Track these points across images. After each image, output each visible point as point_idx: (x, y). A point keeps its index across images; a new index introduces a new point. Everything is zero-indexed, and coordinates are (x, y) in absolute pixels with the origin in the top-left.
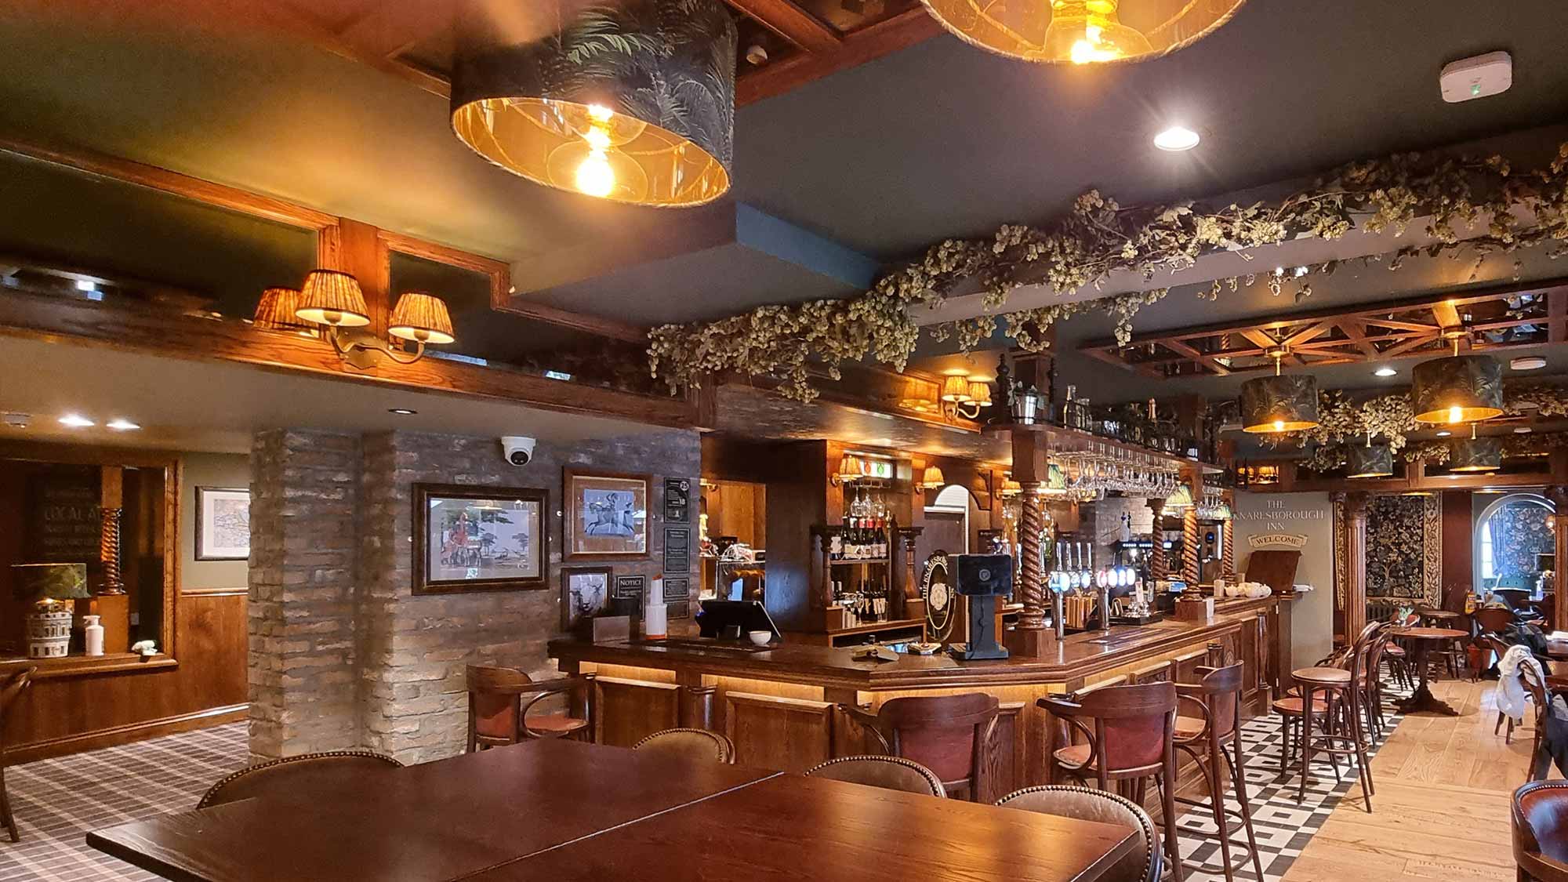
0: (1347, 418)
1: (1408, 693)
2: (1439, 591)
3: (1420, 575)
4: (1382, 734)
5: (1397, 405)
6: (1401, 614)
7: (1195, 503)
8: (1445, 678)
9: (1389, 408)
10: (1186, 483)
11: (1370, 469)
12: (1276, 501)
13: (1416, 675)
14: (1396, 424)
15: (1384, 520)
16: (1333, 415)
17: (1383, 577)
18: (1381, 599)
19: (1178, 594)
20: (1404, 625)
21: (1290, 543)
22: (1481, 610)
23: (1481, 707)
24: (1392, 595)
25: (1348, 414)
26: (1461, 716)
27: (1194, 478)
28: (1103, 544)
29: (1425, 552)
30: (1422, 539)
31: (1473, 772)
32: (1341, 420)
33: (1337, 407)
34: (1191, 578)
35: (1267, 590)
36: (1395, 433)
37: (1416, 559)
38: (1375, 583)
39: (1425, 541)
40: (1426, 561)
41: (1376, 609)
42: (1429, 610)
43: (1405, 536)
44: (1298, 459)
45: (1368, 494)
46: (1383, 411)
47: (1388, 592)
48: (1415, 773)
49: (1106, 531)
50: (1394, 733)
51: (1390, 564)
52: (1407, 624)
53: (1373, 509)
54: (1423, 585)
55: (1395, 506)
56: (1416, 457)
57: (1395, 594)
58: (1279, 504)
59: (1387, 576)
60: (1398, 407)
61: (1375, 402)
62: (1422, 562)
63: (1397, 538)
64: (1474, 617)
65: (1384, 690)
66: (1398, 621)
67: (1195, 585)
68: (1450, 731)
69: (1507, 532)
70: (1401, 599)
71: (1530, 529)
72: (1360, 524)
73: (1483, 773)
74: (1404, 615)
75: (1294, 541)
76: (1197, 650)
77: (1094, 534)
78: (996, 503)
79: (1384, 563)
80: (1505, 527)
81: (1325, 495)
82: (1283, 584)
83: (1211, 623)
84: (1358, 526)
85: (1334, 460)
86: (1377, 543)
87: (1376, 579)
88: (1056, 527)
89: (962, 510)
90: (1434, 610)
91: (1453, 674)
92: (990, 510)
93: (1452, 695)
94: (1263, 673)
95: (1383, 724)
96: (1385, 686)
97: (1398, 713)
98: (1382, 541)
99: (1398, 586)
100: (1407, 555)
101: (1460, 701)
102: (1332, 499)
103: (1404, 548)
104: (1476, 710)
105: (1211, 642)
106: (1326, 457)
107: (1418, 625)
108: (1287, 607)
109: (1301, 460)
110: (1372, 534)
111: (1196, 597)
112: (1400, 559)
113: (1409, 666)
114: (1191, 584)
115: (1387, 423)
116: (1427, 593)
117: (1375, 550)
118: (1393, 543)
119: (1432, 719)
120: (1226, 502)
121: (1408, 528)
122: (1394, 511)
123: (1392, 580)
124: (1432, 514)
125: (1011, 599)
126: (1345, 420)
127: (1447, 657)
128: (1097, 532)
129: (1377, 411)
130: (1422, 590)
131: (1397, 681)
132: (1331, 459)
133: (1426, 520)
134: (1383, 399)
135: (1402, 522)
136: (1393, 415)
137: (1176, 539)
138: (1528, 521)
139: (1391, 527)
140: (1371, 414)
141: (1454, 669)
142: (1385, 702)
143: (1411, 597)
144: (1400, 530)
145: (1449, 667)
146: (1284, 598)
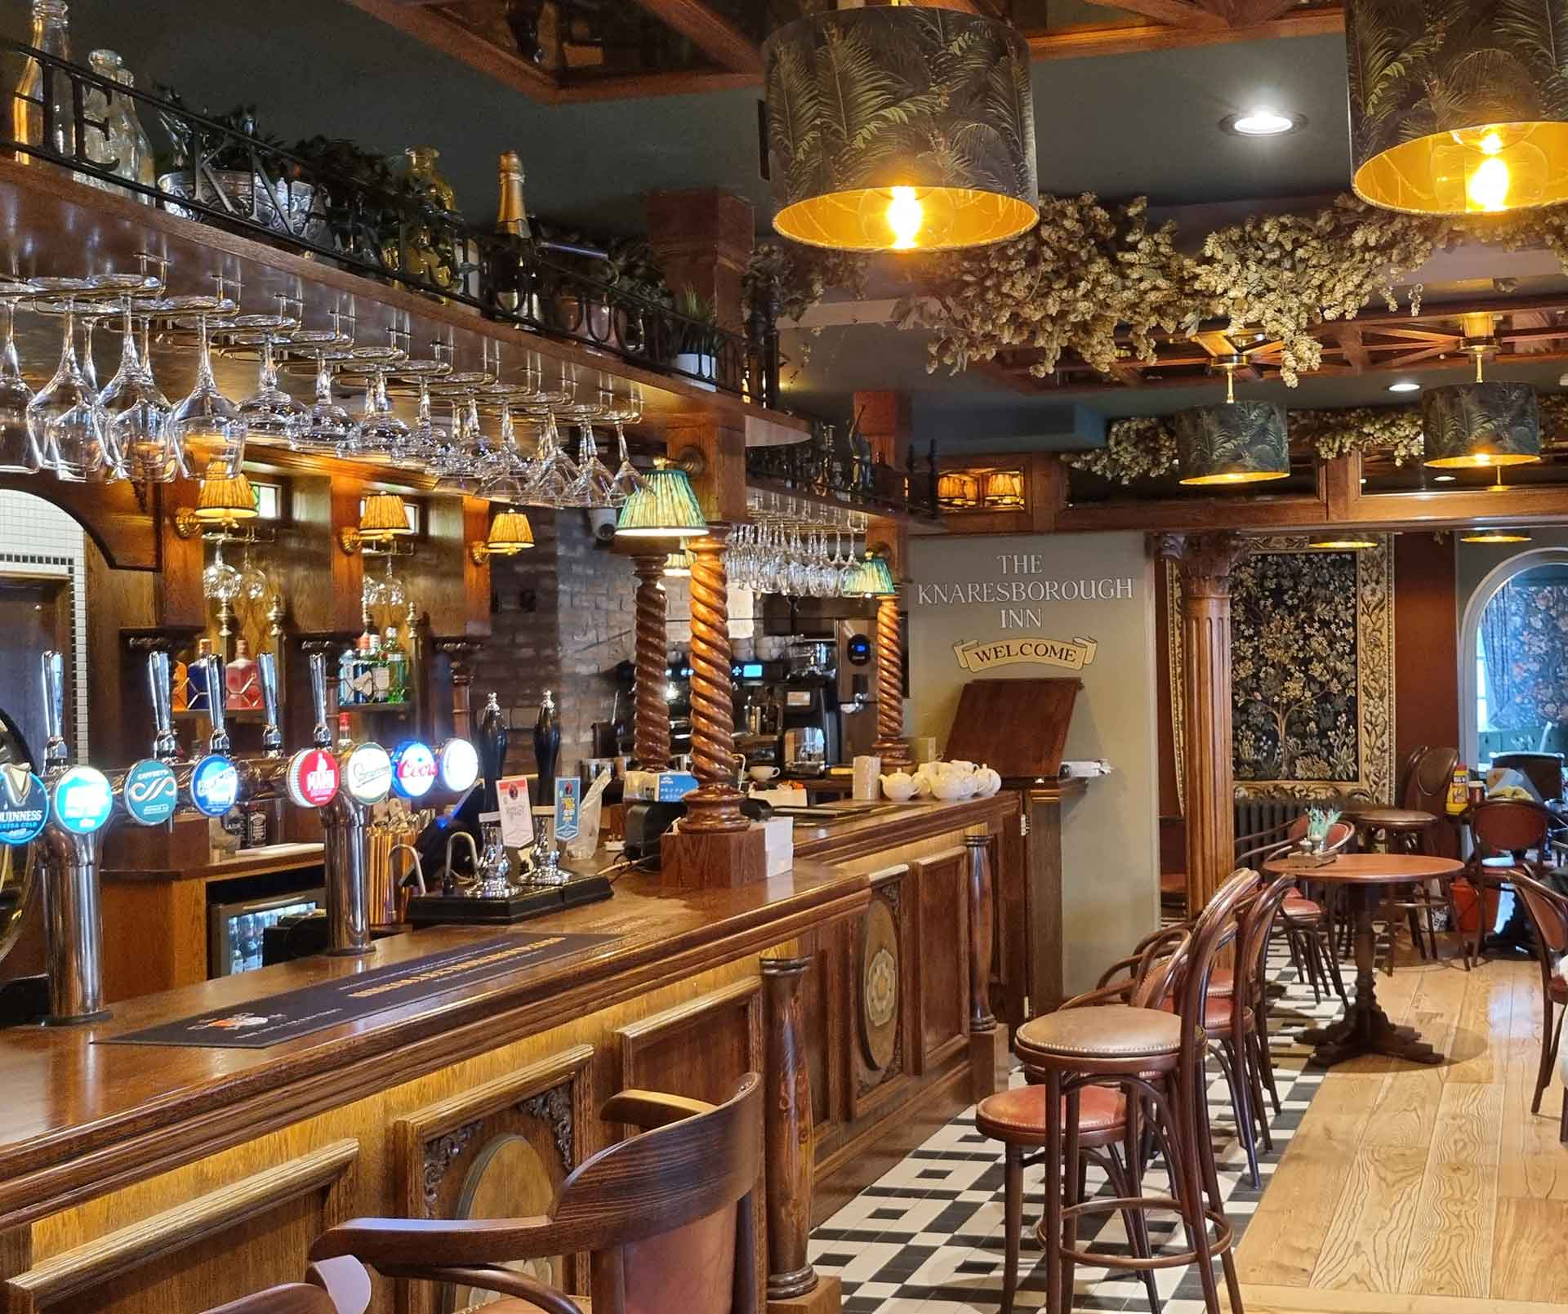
0: (1162, 283)
1: (1330, 1011)
2: (1389, 763)
3: (1351, 730)
4: (1274, 1135)
5: (1297, 244)
6: (1314, 824)
7: (718, 529)
8: (1409, 962)
9: (1274, 255)
10: (688, 466)
11: (1234, 461)
12: (1026, 557)
13: (1347, 957)
14: (1294, 302)
15: (1275, 606)
16: (1120, 269)
17: (1273, 736)
18: (1270, 784)
19: (678, 809)
20: (1319, 852)
21: (1054, 660)
22: (1478, 806)
23: (1493, 1035)
24: (1292, 776)
25: (1164, 269)
26: (1451, 1062)
27: (712, 452)
28: (583, 670)
29: (1362, 677)
30: (1354, 649)
31: (1497, 1247)
32: (1144, 286)
33: (1133, 248)
34: (712, 758)
35: (989, 780)
36: (1292, 326)
37: (1343, 692)
38: (1258, 750)
39: (1361, 655)
40: (1362, 698)
41: (1261, 808)
42: (1374, 808)
43: (1319, 643)
44: (1068, 451)
45: (1236, 537)
46: (1259, 262)
47: (1284, 768)
48: (1355, 1266)
49: (591, 636)
50: (1303, 1128)
51: (1289, 704)
52: (1328, 845)
53: (1250, 583)
54: (1356, 751)
55: (1296, 576)
56: (1341, 447)
57: (1299, 773)
58: (1029, 563)
59: (1281, 730)
60: (1300, 253)
61: (1235, 233)
62: (1354, 700)
63: (1301, 649)
64: (1466, 822)
65: (1279, 1003)
66: (1305, 843)
67: (723, 780)
68: (1429, 1109)
69: (1515, 636)
70: (1313, 785)
71: (1555, 627)
72: (1216, 610)
73: (1523, 1245)
74: (1321, 826)
75: (1064, 654)
76: (715, 986)
77: (554, 643)
78: (175, 551)
79: (1276, 705)
80: (1511, 628)
81: (1132, 540)
82: (1039, 760)
83: (780, 892)
84: (1214, 616)
85: (1155, 453)
86: (1259, 658)
87: (1258, 739)
88: (423, 624)
89: (62, 570)
90: (1381, 807)
91: (1426, 951)
92: (158, 569)
93: (1427, 1006)
94: (983, 995)
95: (1276, 1104)
96: (1280, 992)
97: (1314, 1066)
98: (1269, 654)
99: (1306, 755)
100: (1322, 685)
101: (1444, 1020)
102: (1154, 550)
103: (1317, 669)
104: (1481, 1045)
105: (771, 953)
106: (1135, 446)
107: (1351, 848)
108: (1052, 817)
109: (1078, 453)
110: (1250, 639)
111: (725, 818)
112: (1308, 694)
113: (1331, 934)
114: (713, 777)
115: (1272, 296)
116: (1365, 767)
117: (1255, 676)
118: (1294, 659)
119: (1388, 1078)
120: (882, 554)
121: (1325, 624)
122: (1295, 588)
123: (1292, 741)
124: (1374, 592)
125: (258, 832)
126: (1155, 288)
127: (1412, 911)
128: (564, 638)
129: (1243, 260)
130: (1356, 761)
131: (1306, 979)
132: (1147, 451)
133: (1360, 606)
134: (1258, 227)
135: (1310, 610)
136: (1287, 275)
137: (775, 653)
138: (1553, 613)
139: (1289, 623)
140: (1227, 269)
141: (1426, 936)
142: (1281, 1038)
143: (1332, 779)
144: (1307, 630)
145: (1416, 932)
146: (1043, 796)
